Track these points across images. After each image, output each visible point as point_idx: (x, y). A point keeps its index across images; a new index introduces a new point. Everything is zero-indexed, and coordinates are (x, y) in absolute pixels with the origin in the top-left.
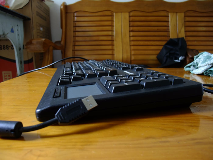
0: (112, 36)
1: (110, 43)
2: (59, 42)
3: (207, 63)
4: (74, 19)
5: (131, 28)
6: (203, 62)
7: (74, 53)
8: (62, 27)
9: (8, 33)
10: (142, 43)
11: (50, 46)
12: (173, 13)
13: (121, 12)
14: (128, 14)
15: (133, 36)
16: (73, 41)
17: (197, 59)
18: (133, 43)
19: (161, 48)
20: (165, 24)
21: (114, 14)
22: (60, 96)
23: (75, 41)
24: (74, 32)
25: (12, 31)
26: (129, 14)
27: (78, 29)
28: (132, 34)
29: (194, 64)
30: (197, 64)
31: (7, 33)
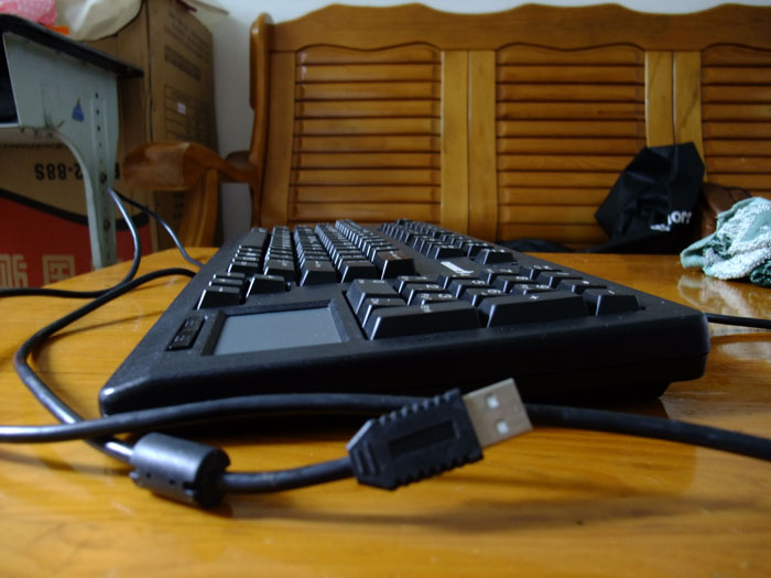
0: (434, 135)
1: (424, 159)
2: (244, 155)
3: (762, 238)
4: (297, 73)
5: (504, 109)
6: (746, 235)
7: (296, 193)
8: (253, 103)
9: (62, 123)
10: (540, 161)
11: (209, 168)
12: (658, 54)
13: (468, 50)
14: (491, 55)
15: (508, 137)
16: (294, 153)
17: (726, 225)
18: (507, 161)
19: (612, 180)
20: (628, 92)
21: (443, 55)
22: (191, 346)
23: (298, 153)
24: (296, 119)
25: (78, 115)
26: (497, 57)
27: (310, 109)
28: (505, 128)
29: (717, 242)
30: (728, 242)
31: (59, 121)
